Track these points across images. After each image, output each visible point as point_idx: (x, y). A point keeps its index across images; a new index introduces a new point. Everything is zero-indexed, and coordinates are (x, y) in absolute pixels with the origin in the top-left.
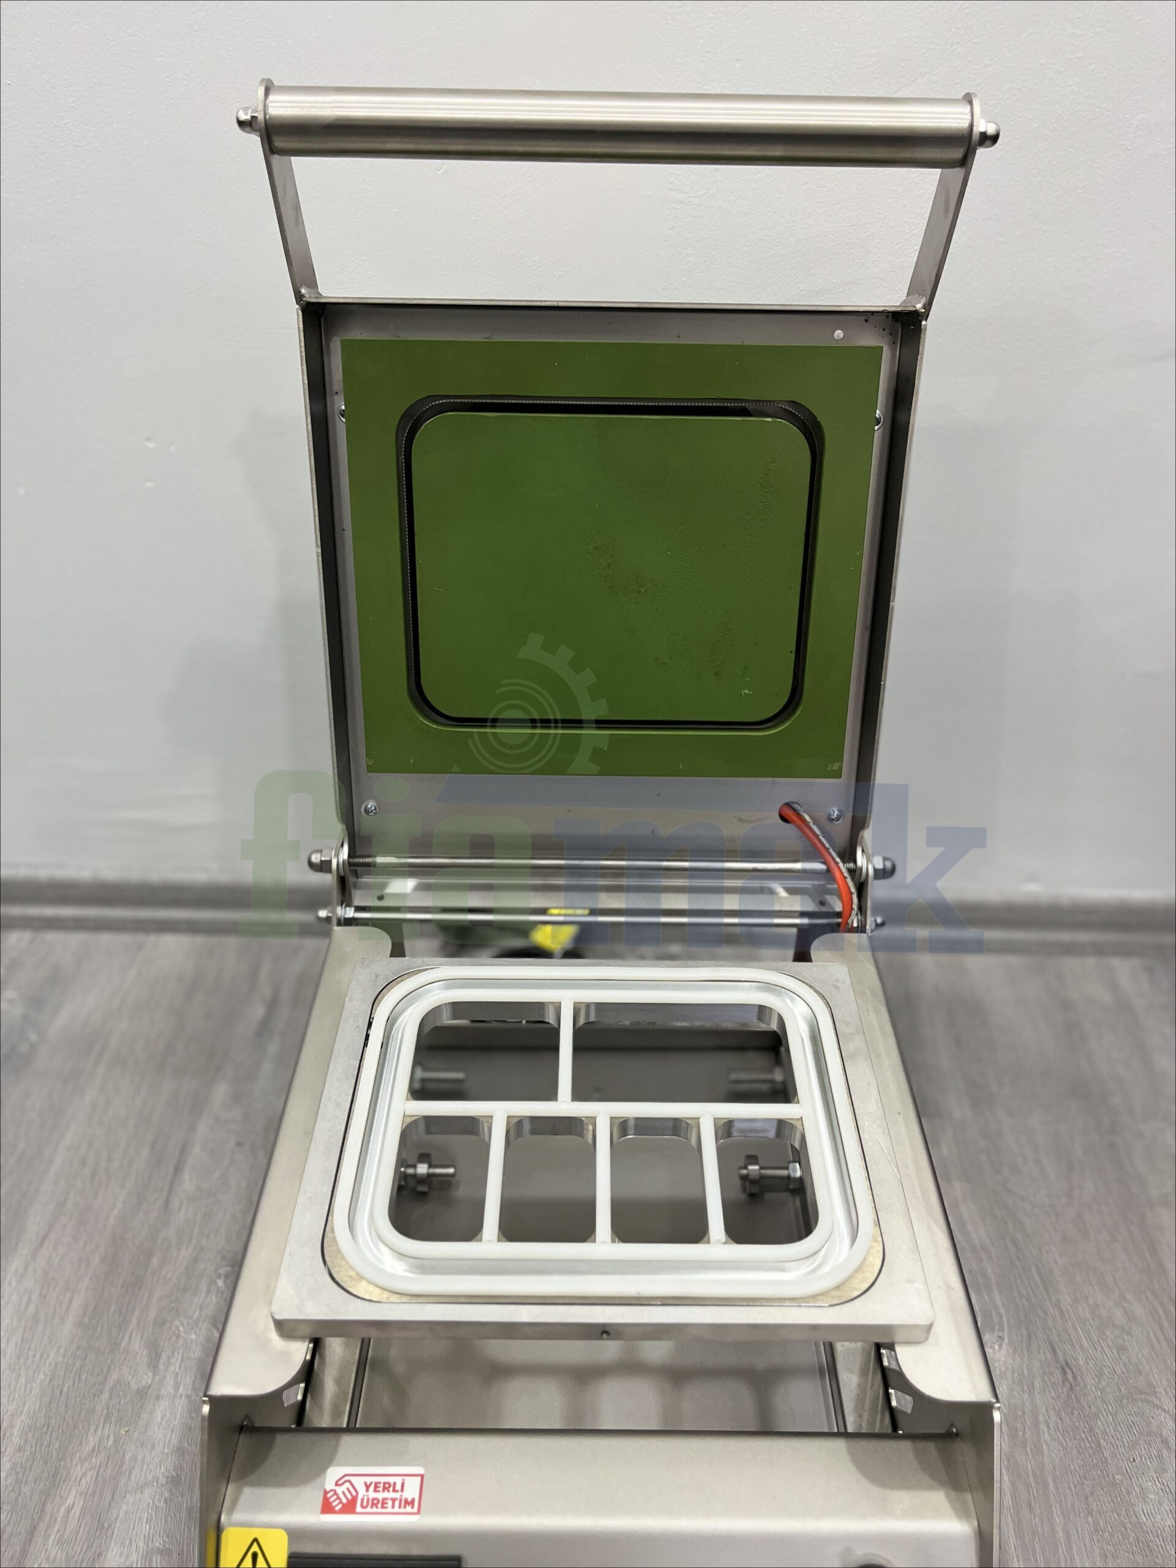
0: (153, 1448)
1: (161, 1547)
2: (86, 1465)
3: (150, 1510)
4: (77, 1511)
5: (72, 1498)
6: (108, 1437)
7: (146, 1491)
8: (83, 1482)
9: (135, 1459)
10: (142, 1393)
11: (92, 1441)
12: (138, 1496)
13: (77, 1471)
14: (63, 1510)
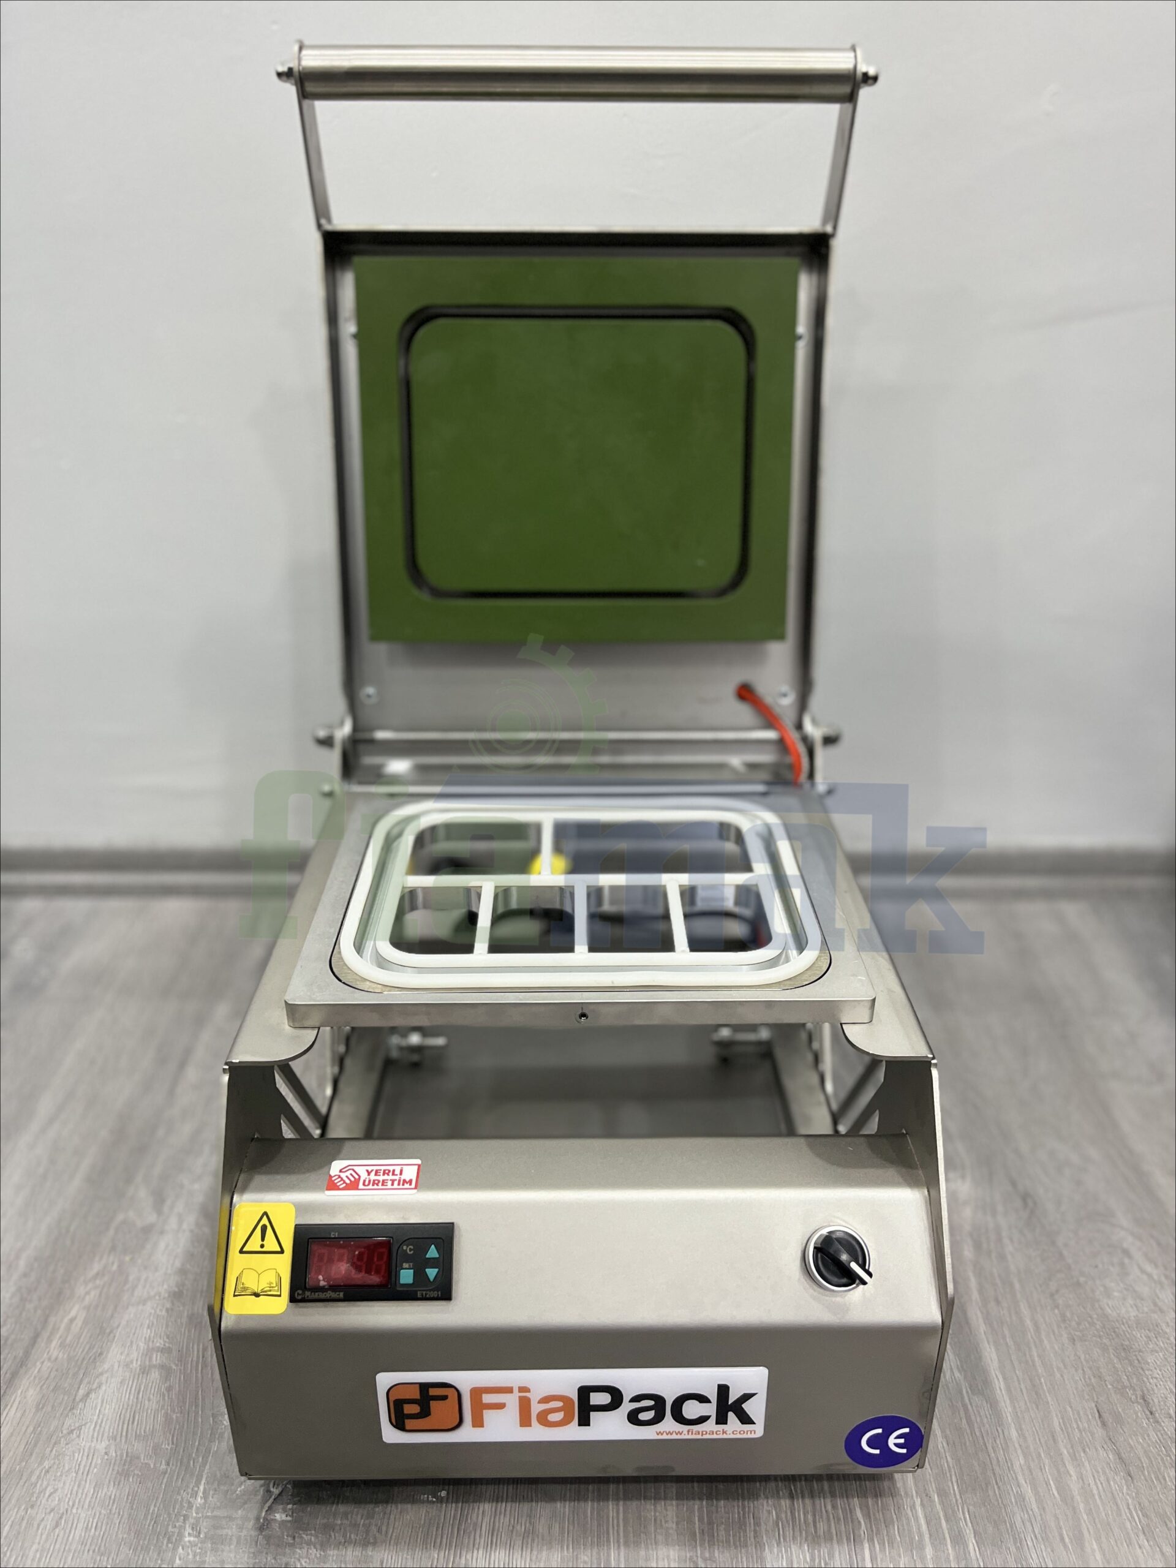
0: (156, 1269)
1: (162, 1346)
2: (90, 1285)
3: (152, 1318)
4: (79, 1322)
5: (75, 1311)
6: (113, 1263)
7: (149, 1304)
8: (87, 1298)
9: (139, 1279)
10: (147, 1230)
11: (96, 1267)
12: (140, 1307)
13: (80, 1290)
14: (66, 1320)
